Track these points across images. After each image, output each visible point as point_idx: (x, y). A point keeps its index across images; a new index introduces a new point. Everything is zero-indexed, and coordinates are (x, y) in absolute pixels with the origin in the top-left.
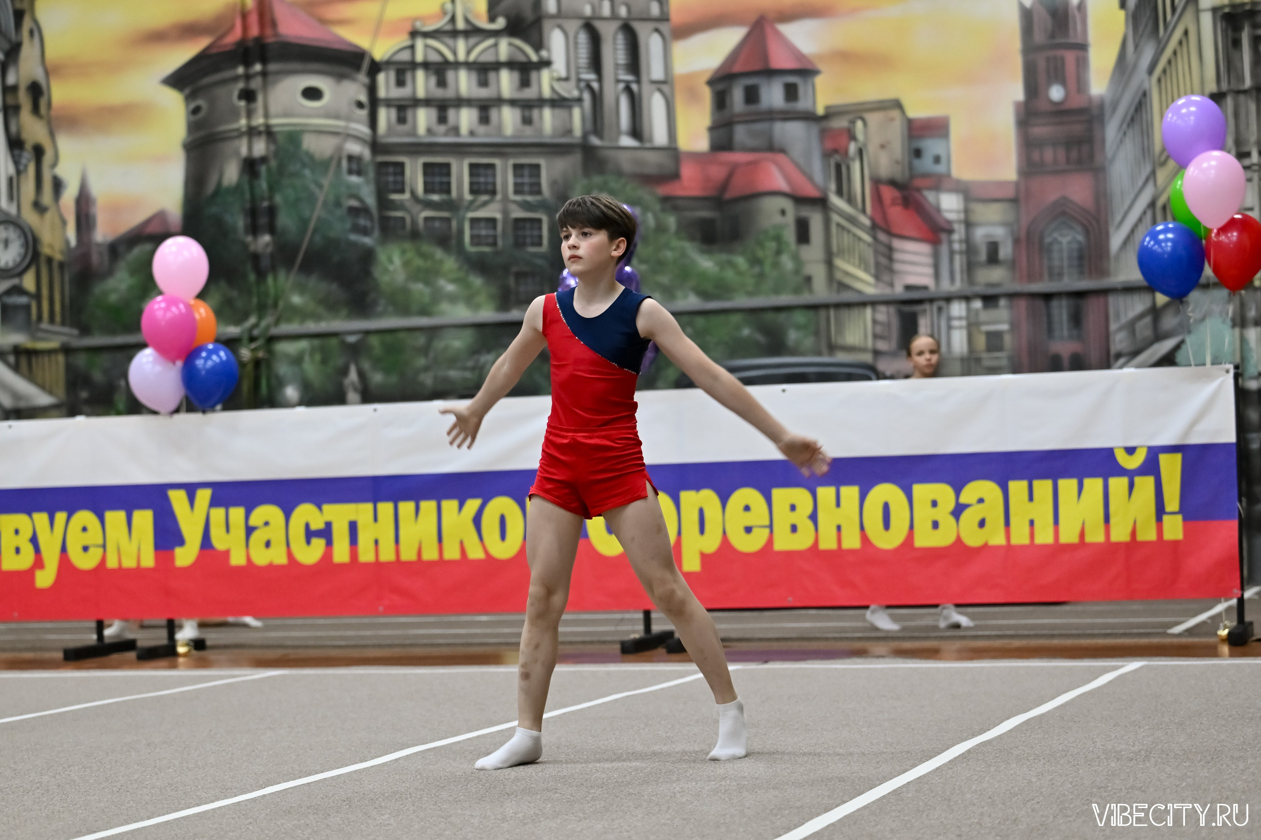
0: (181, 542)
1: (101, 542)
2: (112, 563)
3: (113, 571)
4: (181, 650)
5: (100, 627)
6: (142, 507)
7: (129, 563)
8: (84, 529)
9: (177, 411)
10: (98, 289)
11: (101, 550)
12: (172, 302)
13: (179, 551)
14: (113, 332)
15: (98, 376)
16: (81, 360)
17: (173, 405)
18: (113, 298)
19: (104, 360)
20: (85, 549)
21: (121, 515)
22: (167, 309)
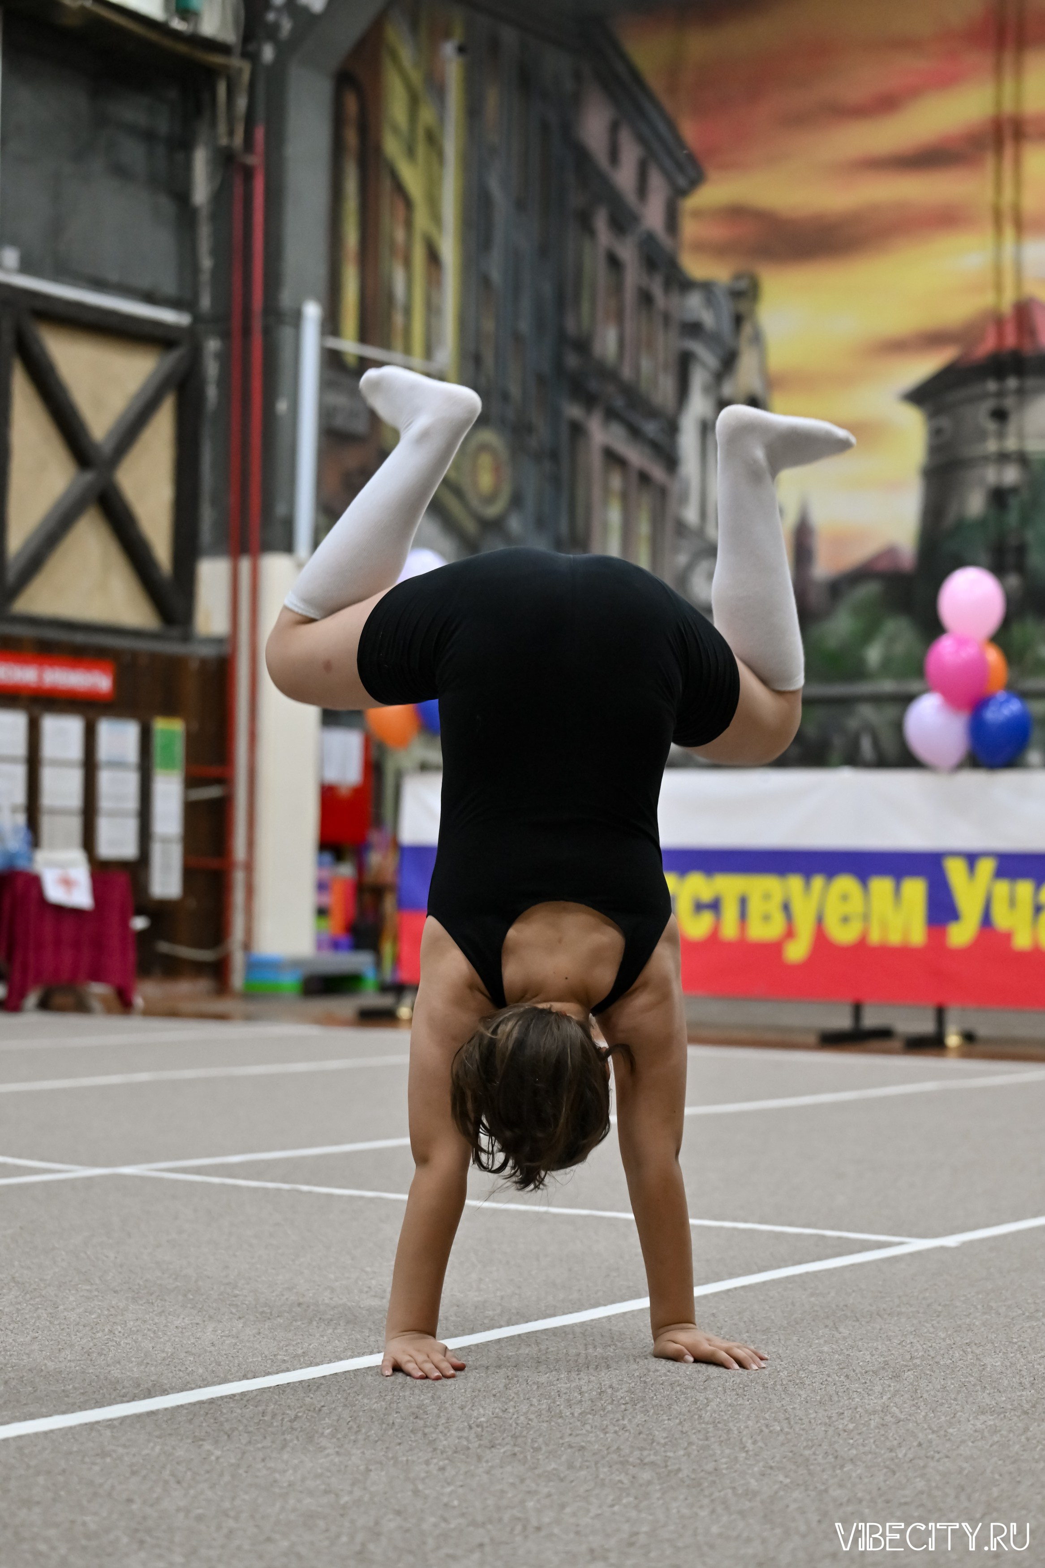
0: (956, 917)
1: (863, 913)
2: (875, 937)
3: (876, 948)
4: (952, 1041)
5: (857, 1010)
6: (914, 874)
7: (895, 938)
8: (845, 898)
9: (959, 768)
11: (863, 922)
12: (962, 643)
13: (953, 928)
17: (955, 761)
18: (833, 643)
20: (845, 920)
21: (889, 883)
22: (957, 651)
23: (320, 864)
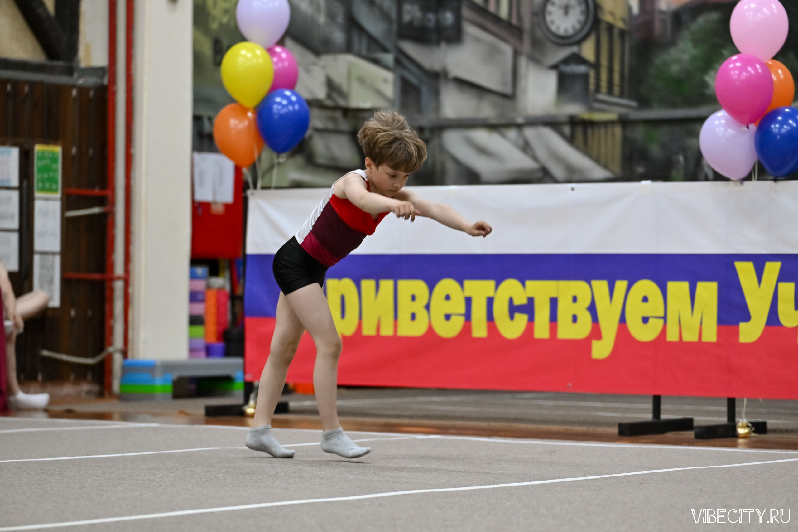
0: (747, 317)
1: (662, 314)
2: (672, 336)
3: (673, 344)
4: (741, 431)
5: (657, 403)
6: (707, 278)
7: (690, 337)
8: (645, 299)
9: (748, 178)
10: (659, 59)
11: (661, 321)
12: (749, 61)
13: (742, 326)
14: (673, 105)
15: (655, 150)
16: (638, 133)
17: (744, 173)
18: (675, 69)
19: (664, 133)
20: (645, 320)
21: (685, 286)
22: (743, 69)
23: (193, 276)
